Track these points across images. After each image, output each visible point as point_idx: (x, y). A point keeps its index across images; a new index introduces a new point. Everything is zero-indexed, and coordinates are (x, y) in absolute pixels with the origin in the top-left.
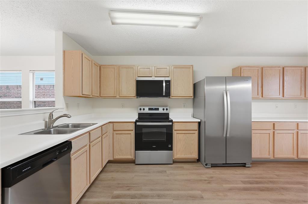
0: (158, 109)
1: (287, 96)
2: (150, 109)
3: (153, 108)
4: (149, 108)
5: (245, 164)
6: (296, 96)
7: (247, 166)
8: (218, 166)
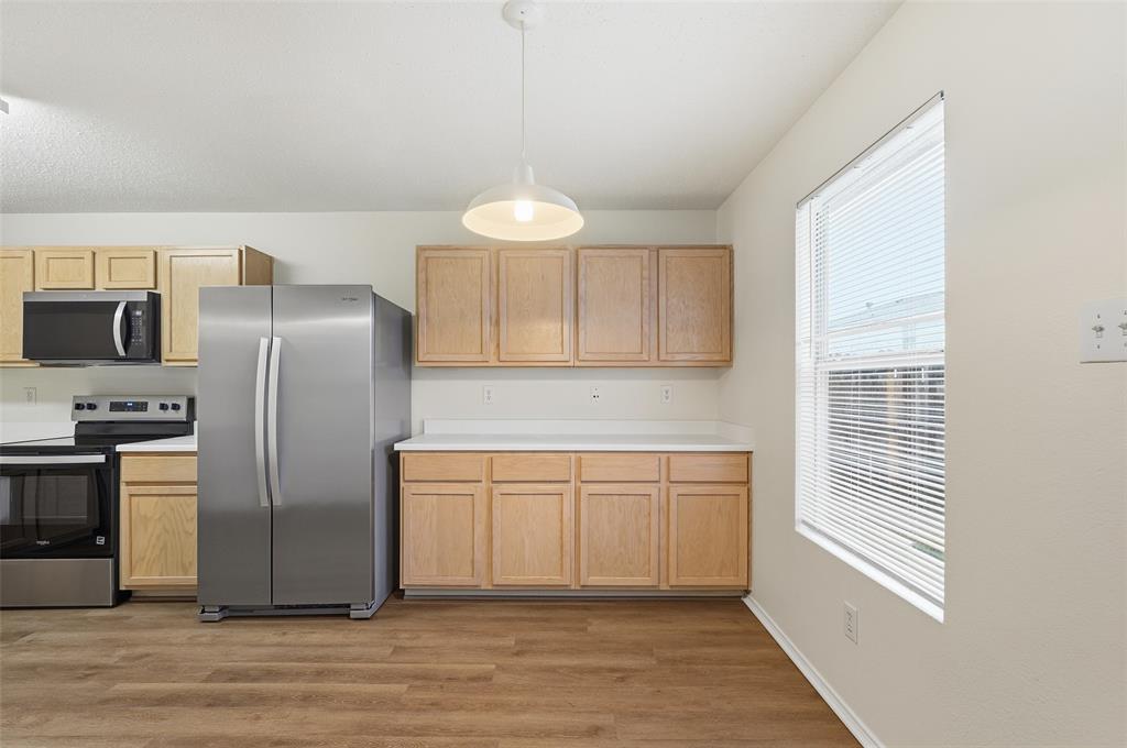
0: (142, 407)
1: (588, 357)
2: (115, 407)
3: (126, 403)
4: (111, 403)
5: (348, 606)
6: (622, 357)
7: (353, 614)
8: (255, 613)
